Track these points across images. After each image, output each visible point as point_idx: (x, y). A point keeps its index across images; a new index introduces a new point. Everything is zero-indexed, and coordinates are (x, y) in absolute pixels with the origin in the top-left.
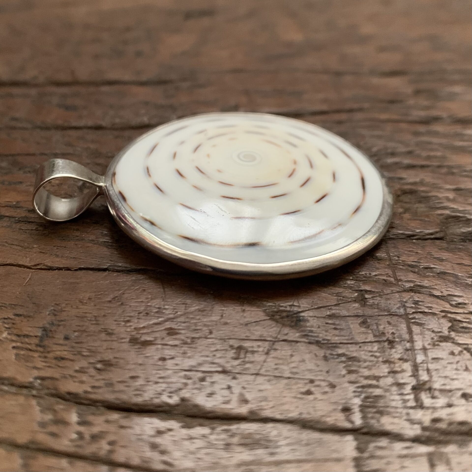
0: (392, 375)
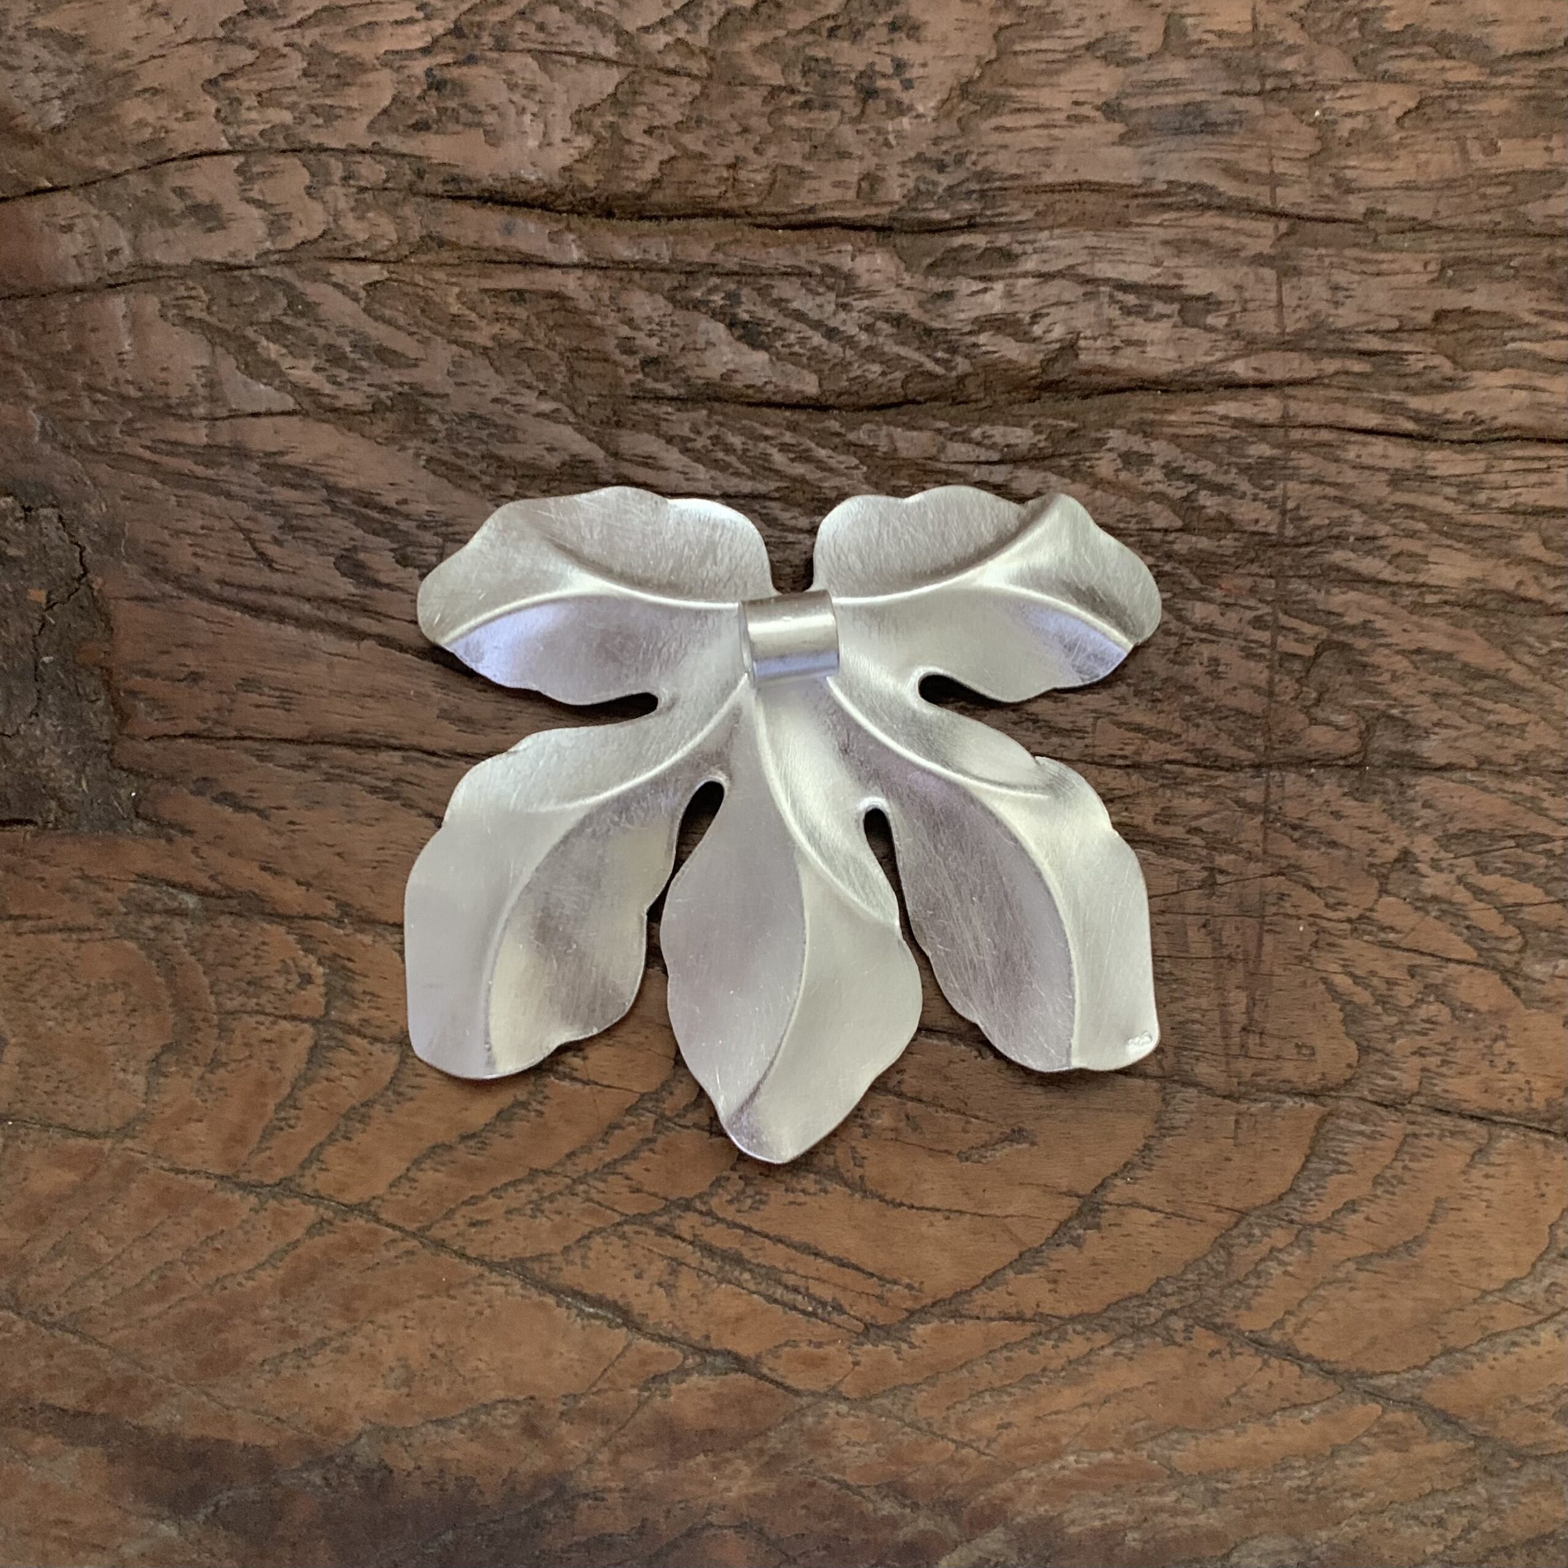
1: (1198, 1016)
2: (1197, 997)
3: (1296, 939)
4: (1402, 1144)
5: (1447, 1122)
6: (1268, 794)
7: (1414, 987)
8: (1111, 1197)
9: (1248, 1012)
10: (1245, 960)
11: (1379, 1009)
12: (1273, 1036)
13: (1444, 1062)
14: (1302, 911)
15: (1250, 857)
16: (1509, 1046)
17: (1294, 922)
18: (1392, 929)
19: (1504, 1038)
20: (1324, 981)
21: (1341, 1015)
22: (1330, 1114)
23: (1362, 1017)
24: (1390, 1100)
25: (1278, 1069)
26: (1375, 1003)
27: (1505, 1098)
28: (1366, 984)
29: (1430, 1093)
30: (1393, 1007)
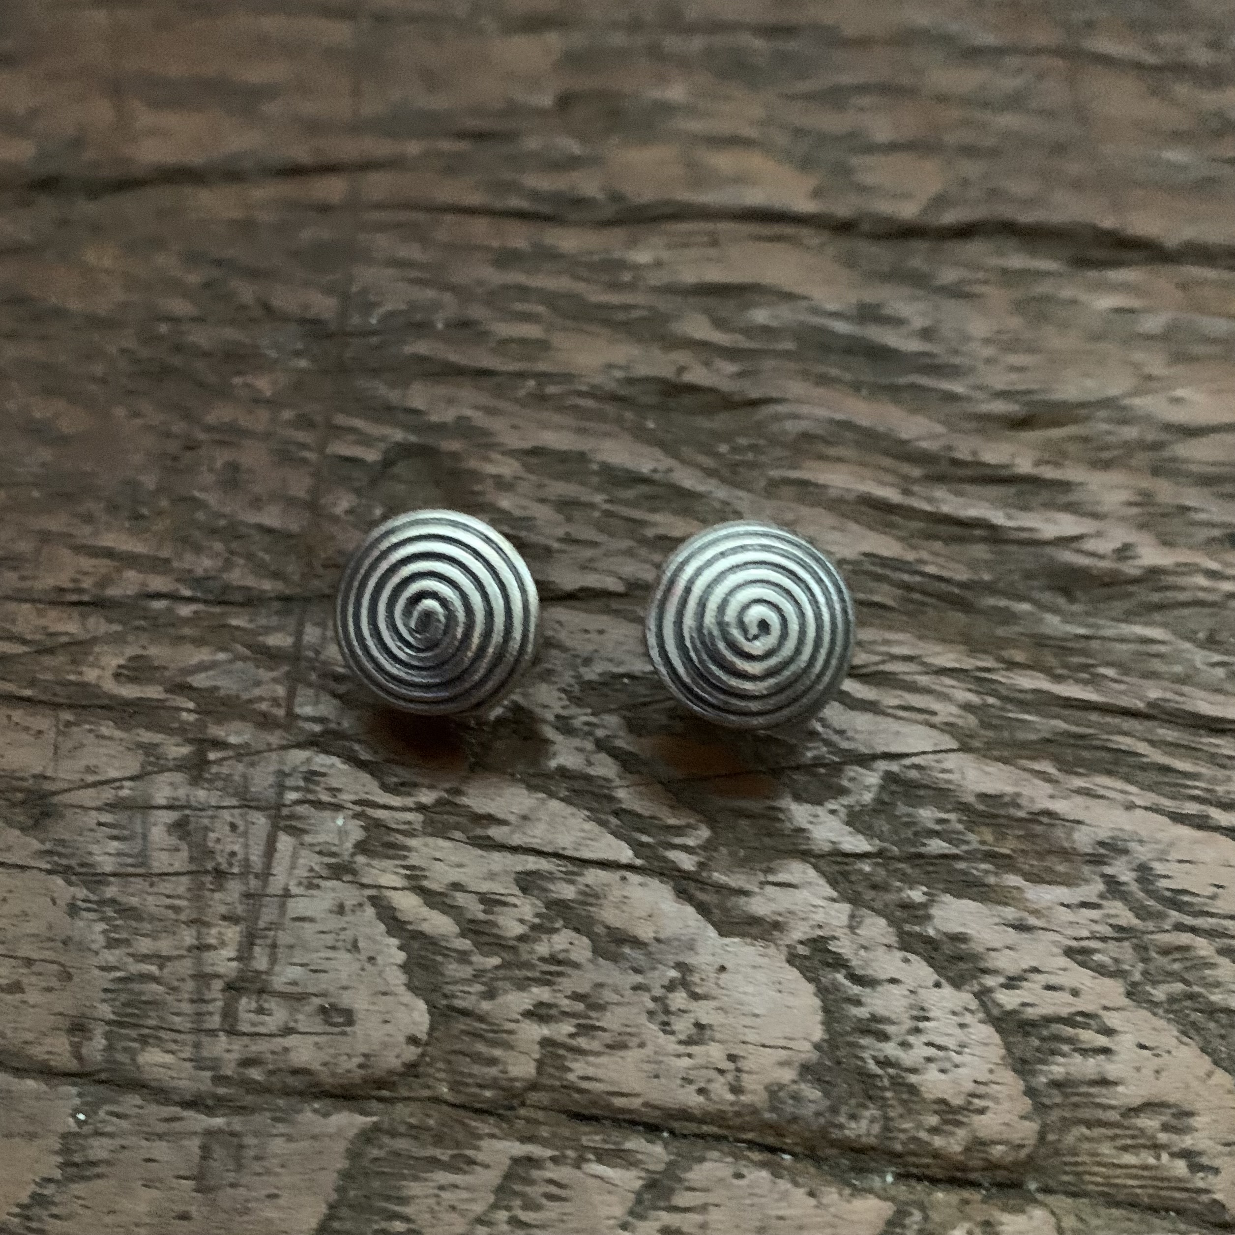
0: (194, 953)
1: (153, 969)
2: (153, 936)
3: (332, 838)
4: (508, 1177)
5: (593, 1138)
6: (299, 634)
7: (528, 909)
9: (243, 957)
10: (243, 875)
11: (465, 944)
12: (282, 994)
13: (586, 1029)
14: (346, 797)
15: (265, 722)
16: (697, 997)
17: (327, 814)
18: (492, 820)
19: (684, 983)
20: (374, 901)
21: (401, 957)
22: (376, 1128)
23: (439, 958)
24: (487, 1101)
25: (286, 1050)
26: (463, 935)
27: (693, 1088)
28: (444, 903)
29: (558, 1083)
30: (492, 940)
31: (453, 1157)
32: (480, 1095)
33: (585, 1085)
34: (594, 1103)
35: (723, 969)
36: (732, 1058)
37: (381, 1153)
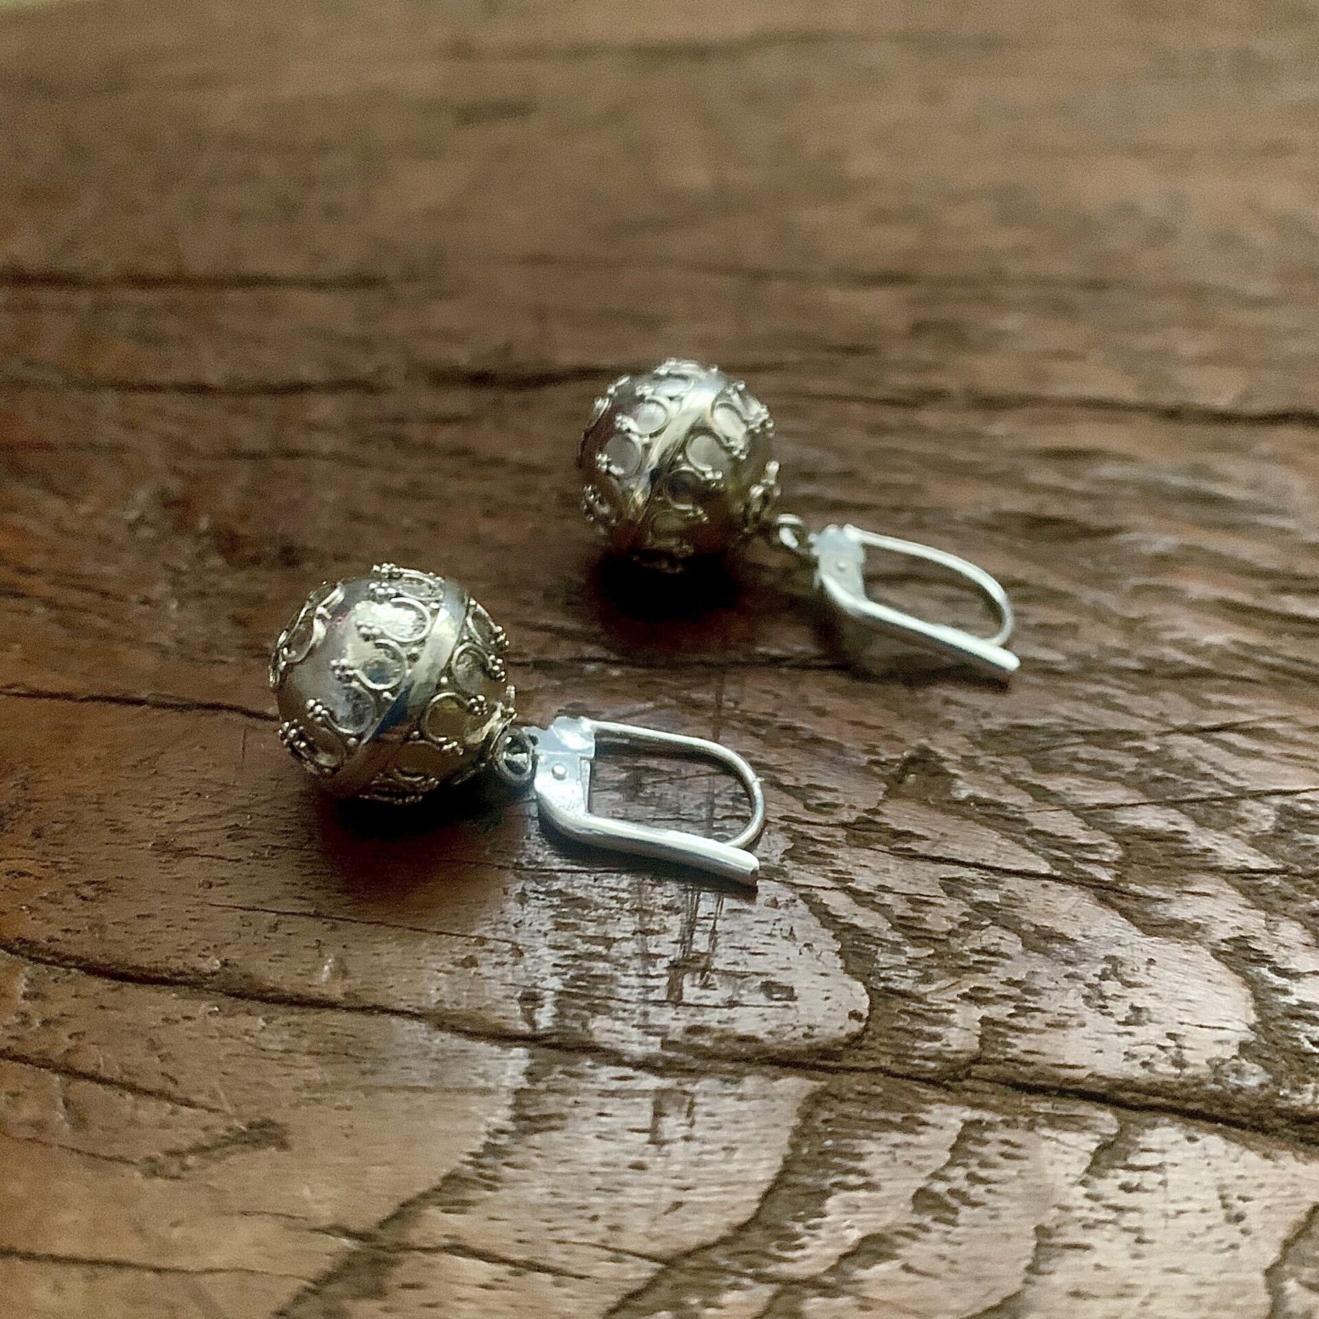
0: (639, 936)
1: (601, 949)
2: (600, 921)
5: (1043, 1106)
7: (956, 909)
8: (415, 1236)
9: (685, 941)
11: (896, 936)
12: (724, 973)
13: (1022, 1011)
14: (772, 814)
16: (1130, 985)
19: (1116, 974)
20: (806, 898)
21: (836, 945)
22: (825, 1092)
23: (873, 948)
24: (932, 1071)
25: (733, 1020)
26: (894, 928)
27: (1137, 1062)
28: (873, 902)
29: (1002, 1057)
30: (923, 934)
31: (905, 1119)
32: (924, 1066)
33: (1030, 1058)
34: (1040, 1075)
35: (1151, 961)
36: (1171, 1036)
37: (833, 1116)
